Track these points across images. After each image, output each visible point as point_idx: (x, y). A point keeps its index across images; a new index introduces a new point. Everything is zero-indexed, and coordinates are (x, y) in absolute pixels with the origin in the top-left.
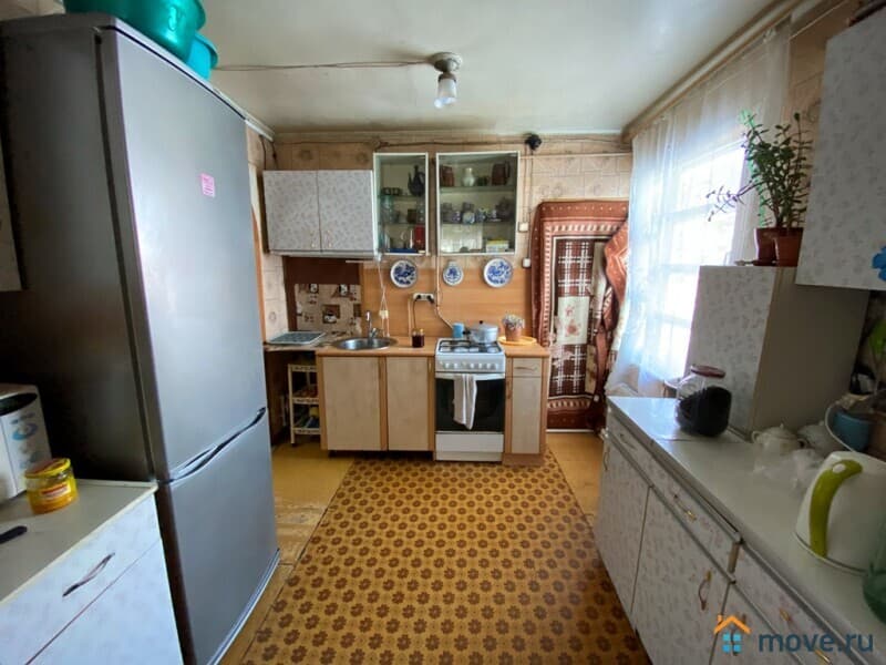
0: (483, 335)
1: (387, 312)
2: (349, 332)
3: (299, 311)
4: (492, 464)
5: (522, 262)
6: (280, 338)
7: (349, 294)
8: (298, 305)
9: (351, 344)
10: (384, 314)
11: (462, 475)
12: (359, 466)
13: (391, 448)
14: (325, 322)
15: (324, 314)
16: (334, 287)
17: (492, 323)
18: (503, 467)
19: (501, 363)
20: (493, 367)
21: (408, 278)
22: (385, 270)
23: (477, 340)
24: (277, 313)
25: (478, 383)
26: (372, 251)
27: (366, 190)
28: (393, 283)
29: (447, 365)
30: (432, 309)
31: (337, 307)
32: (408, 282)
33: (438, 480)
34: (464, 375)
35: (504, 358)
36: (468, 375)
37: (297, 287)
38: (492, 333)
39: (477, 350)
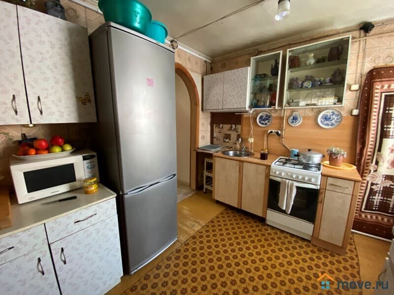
0: (309, 158)
1: (253, 139)
2: (233, 147)
3: (215, 136)
4: (303, 240)
5: (352, 112)
6: (204, 147)
7: (236, 130)
8: (215, 133)
9: (231, 153)
10: (251, 140)
11: (279, 238)
12: (226, 212)
13: (242, 208)
14: (224, 141)
15: (224, 138)
16: (228, 126)
17: (319, 152)
18: (310, 244)
19: (316, 178)
20: (310, 180)
21: (266, 122)
22: (254, 117)
23: (304, 161)
24: (205, 136)
25: (298, 188)
26: (246, 108)
27: (246, 78)
28: (258, 124)
29: (277, 173)
30: (279, 139)
31: (230, 135)
32: (266, 124)
33: (263, 235)
34: (288, 181)
35: (321, 176)
36: (290, 181)
37: (215, 125)
38: (316, 158)
39: (302, 167)
